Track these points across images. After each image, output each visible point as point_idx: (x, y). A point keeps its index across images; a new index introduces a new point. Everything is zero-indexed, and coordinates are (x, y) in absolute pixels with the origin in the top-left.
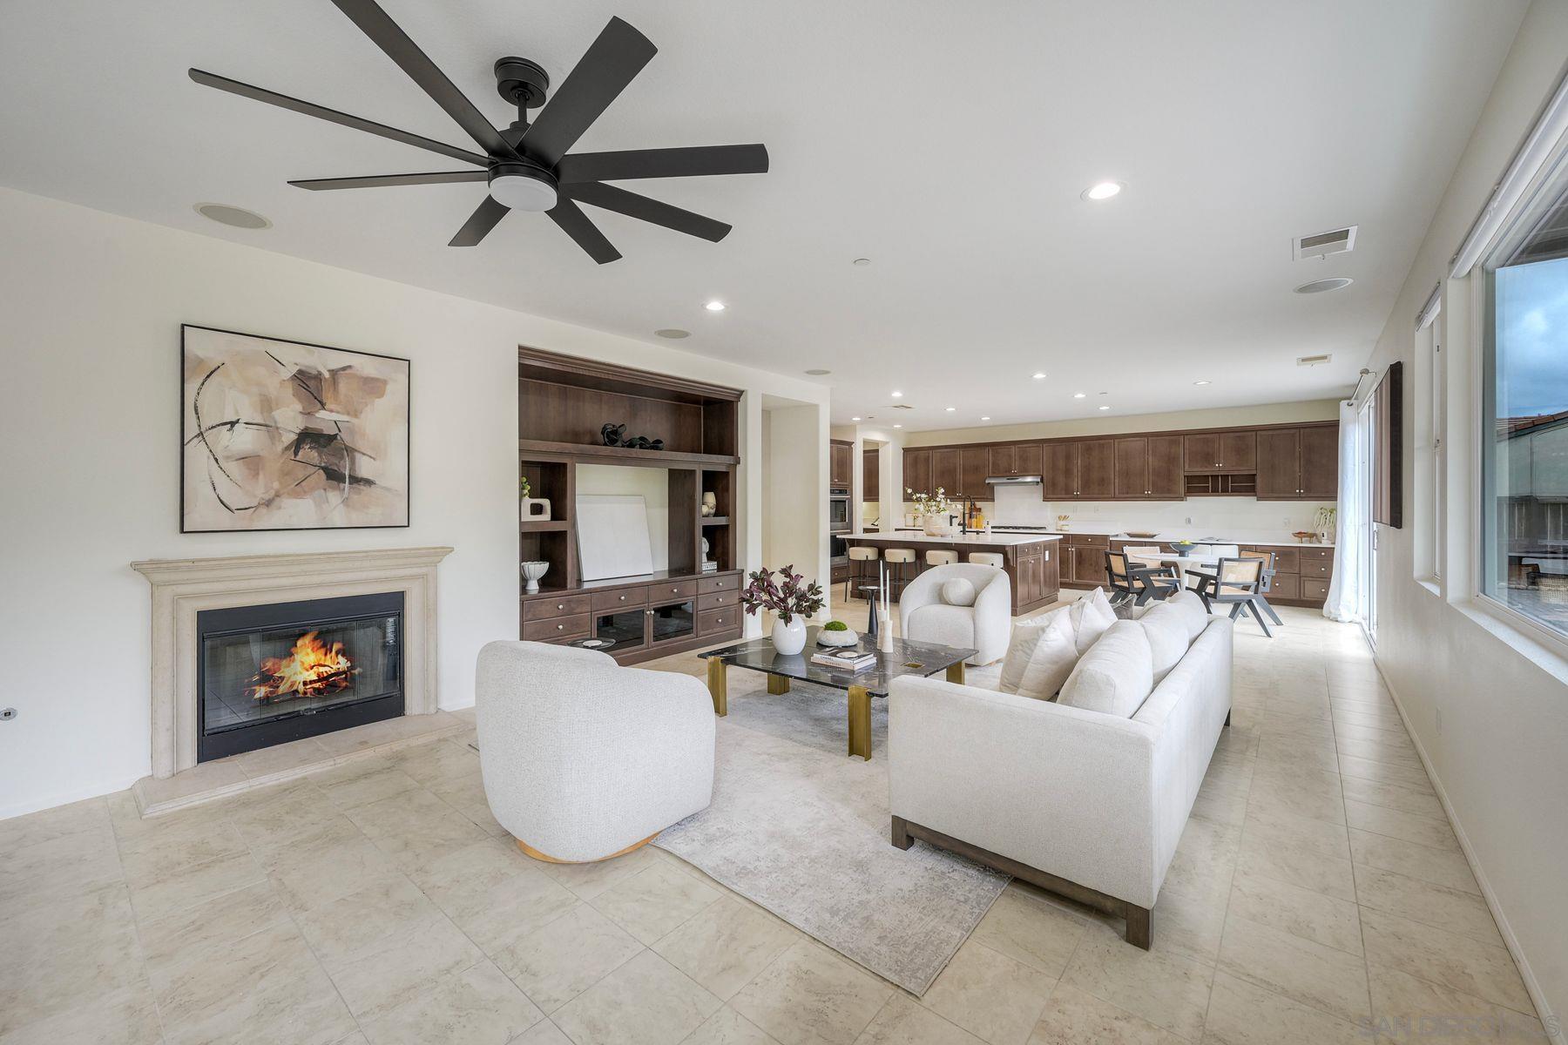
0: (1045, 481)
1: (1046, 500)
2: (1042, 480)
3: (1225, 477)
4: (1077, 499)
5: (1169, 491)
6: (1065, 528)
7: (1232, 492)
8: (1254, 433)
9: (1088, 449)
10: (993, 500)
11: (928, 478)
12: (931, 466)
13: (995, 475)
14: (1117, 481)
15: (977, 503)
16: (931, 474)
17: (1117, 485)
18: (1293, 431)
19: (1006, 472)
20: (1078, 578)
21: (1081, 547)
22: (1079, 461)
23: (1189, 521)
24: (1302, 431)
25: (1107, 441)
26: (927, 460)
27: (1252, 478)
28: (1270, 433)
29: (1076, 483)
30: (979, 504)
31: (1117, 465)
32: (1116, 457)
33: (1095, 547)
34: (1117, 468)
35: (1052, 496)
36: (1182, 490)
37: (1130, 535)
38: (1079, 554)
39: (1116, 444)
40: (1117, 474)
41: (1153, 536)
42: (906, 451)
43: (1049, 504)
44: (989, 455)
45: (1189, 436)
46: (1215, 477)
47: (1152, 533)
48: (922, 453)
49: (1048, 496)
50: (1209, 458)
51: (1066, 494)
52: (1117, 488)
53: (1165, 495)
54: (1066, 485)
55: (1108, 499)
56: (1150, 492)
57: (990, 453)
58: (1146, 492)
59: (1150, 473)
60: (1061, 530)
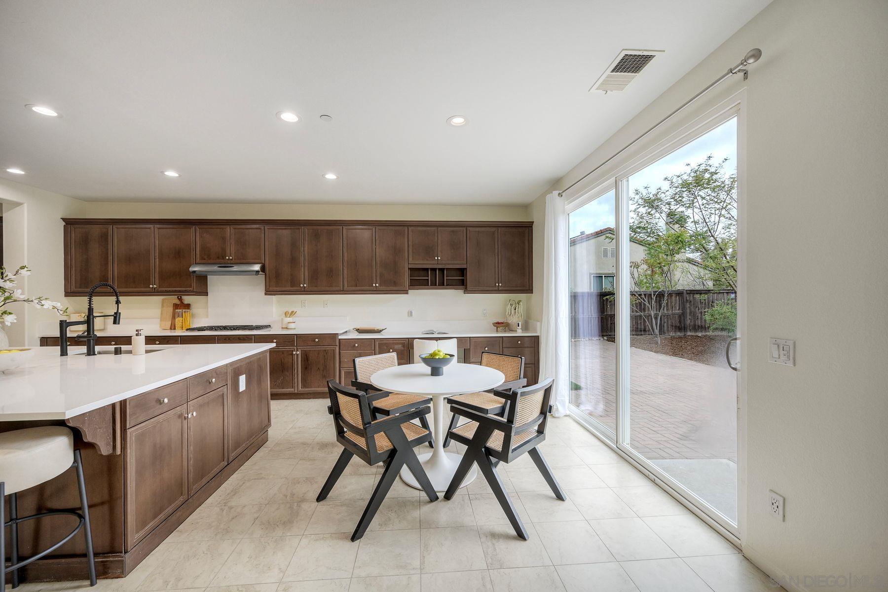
0: (267, 269)
1: (268, 292)
2: (263, 269)
3: (442, 270)
4: (304, 292)
5: (395, 284)
6: (292, 326)
7: (447, 285)
8: (465, 229)
9: (316, 236)
10: (206, 294)
11: (107, 264)
12: (110, 246)
13: (203, 261)
14: (345, 272)
15: (184, 297)
16: (110, 258)
17: (345, 276)
18: (493, 229)
19: (218, 258)
20: (304, 386)
21: (308, 348)
22: (306, 249)
23: (410, 314)
24: (499, 229)
25: (335, 227)
26: (104, 238)
27: (462, 272)
28: (477, 229)
29: (304, 273)
30: (187, 299)
31: (345, 255)
32: (345, 245)
33: (323, 348)
34: (346, 258)
35: (275, 289)
36: (407, 282)
37: (360, 331)
38: (306, 358)
39: (344, 230)
40: (345, 264)
41: (379, 331)
42: (70, 223)
43: (274, 298)
44: (195, 236)
45: (412, 228)
46: (434, 270)
47: (380, 328)
48: (96, 230)
49: (271, 289)
50: (429, 251)
51: (291, 287)
52: (345, 280)
53: (391, 288)
54: (292, 275)
55: (337, 292)
56: (377, 285)
57: (198, 234)
58: (374, 285)
59: (378, 265)
60: (287, 328)
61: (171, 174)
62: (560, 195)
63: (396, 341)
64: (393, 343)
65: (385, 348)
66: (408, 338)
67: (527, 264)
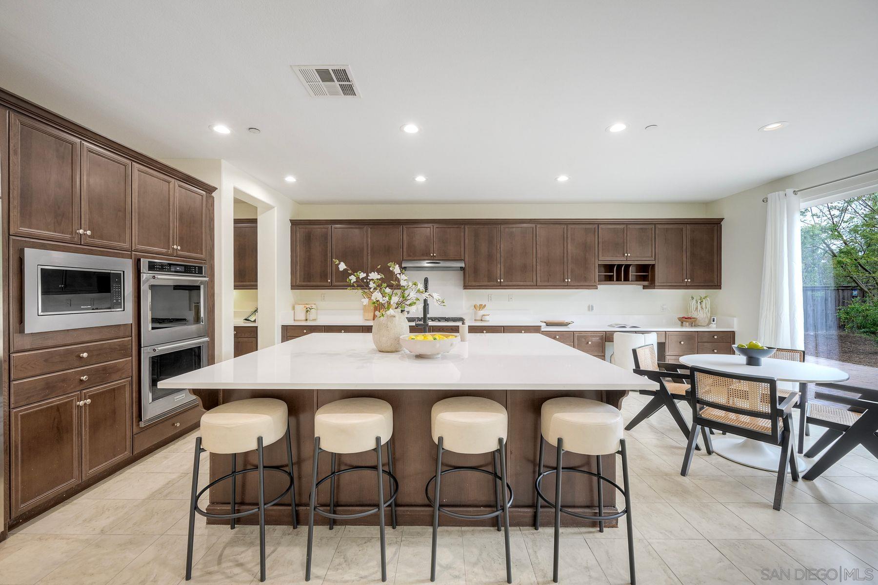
0: (466, 265)
1: (466, 287)
2: (463, 266)
3: (627, 266)
4: (500, 286)
5: (584, 279)
6: (487, 318)
7: (631, 281)
8: (653, 226)
9: (512, 234)
11: (326, 260)
12: (329, 245)
13: (409, 258)
14: (538, 268)
16: (329, 255)
17: (539, 272)
18: (681, 227)
19: (422, 255)
22: (502, 246)
23: (591, 308)
24: (688, 226)
25: (529, 226)
26: (325, 237)
27: (651, 268)
28: (666, 226)
29: (500, 269)
31: (539, 251)
32: (538, 243)
34: (539, 255)
35: (473, 284)
36: (597, 278)
37: (547, 324)
39: (537, 228)
40: (538, 260)
41: (566, 324)
42: (295, 223)
44: (402, 235)
46: (620, 266)
47: (567, 320)
48: (318, 230)
49: (469, 284)
50: (619, 248)
51: (489, 282)
52: (538, 275)
53: (582, 283)
54: (489, 270)
55: (530, 287)
56: (569, 280)
57: (405, 233)
58: (566, 280)
59: (570, 261)
60: (482, 320)
61: (421, 179)
62: (795, 192)
63: (594, 333)
64: (591, 336)
65: (584, 340)
66: (606, 332)
67: (715, 260)
